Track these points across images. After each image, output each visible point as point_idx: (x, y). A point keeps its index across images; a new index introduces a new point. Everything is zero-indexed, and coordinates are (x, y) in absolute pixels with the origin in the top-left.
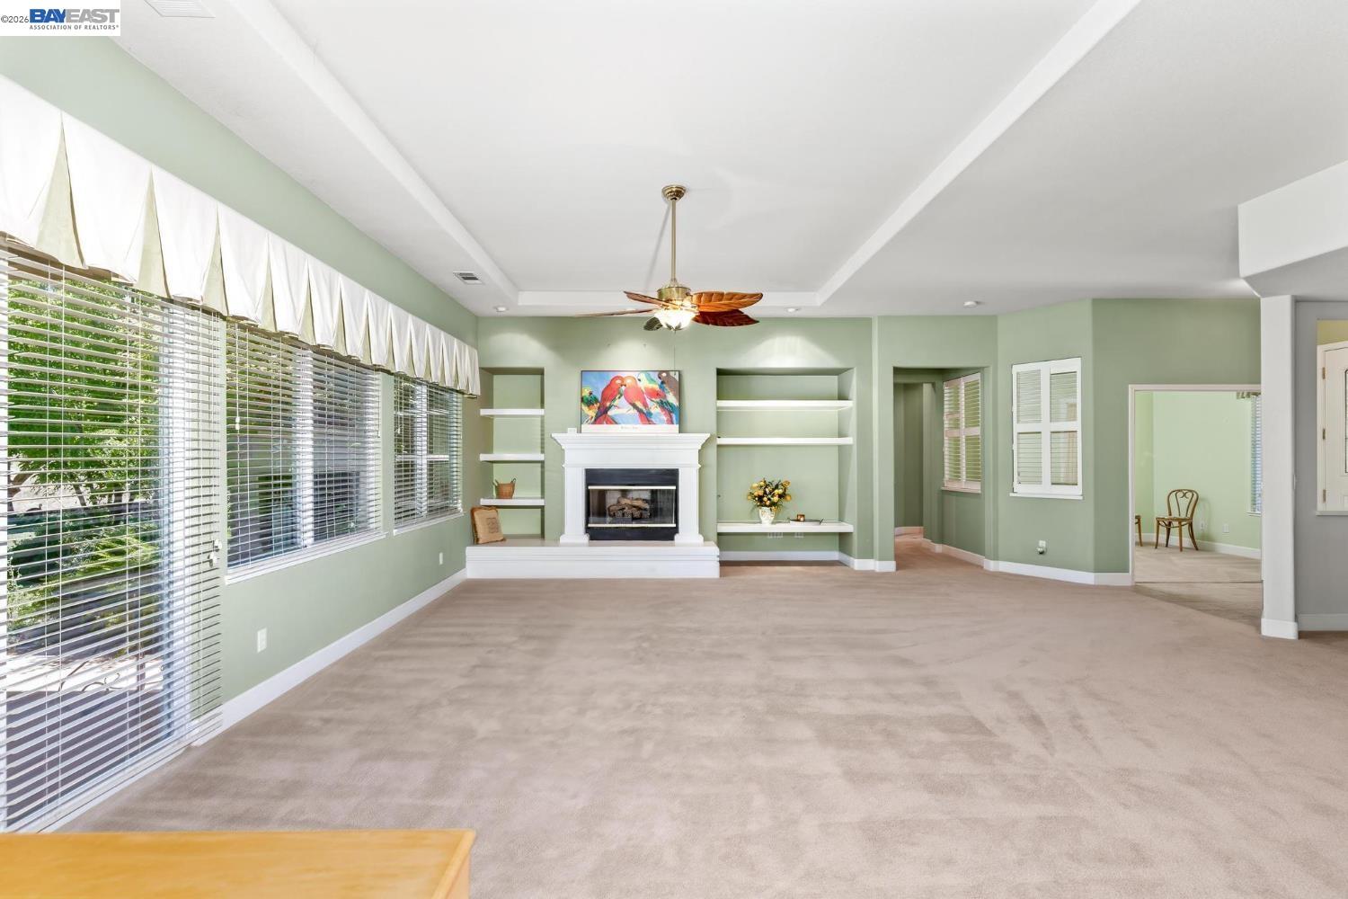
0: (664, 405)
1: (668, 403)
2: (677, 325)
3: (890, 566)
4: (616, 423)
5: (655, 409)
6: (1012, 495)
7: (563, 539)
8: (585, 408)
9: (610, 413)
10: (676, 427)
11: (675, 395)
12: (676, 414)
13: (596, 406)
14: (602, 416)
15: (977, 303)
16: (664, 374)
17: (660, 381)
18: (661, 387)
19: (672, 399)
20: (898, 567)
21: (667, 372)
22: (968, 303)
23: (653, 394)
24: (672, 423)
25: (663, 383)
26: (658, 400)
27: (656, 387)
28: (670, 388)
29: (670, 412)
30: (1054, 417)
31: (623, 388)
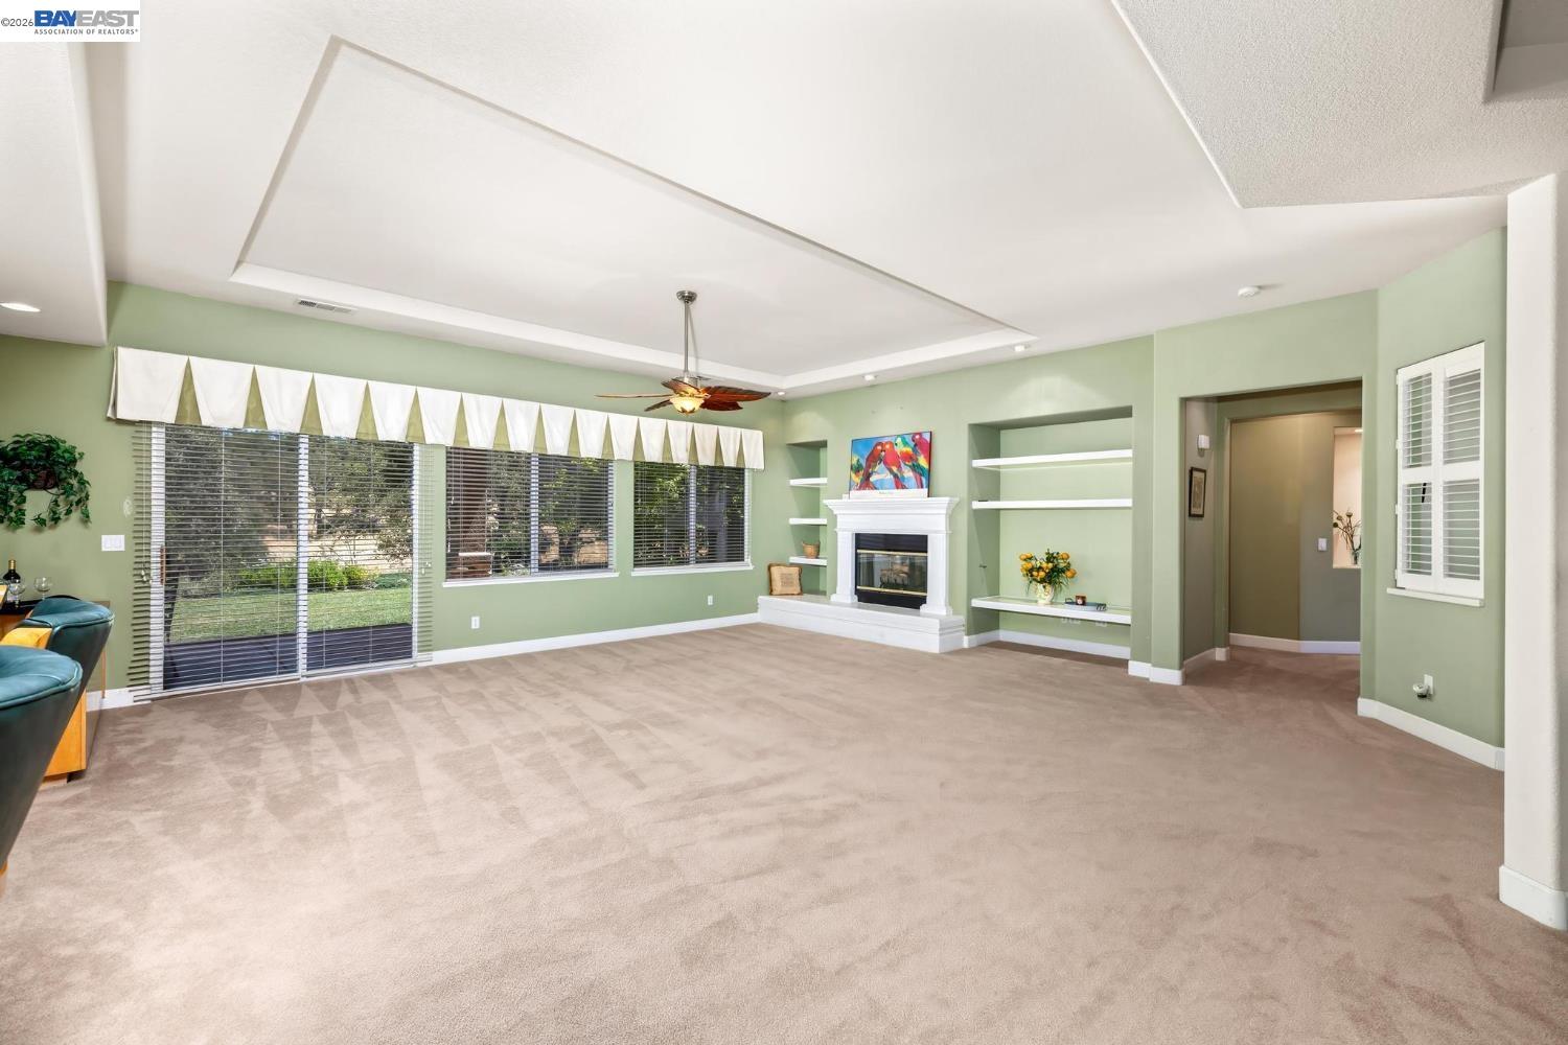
0: (916, 468)
1: (919, 466)
2: (691, 409)
3: (1172, 677)
4: (876, 488)
5: (908, 474)
6: (1390, 591)
7: (834, 598)
8: (853, 475)
9: (872, 479)
10: (926, 490)
11: (925, 457)
12: (925, 477)
13: (862, 472)
14: (866, 483)
15: (1260, 287)
16: (917, 437)
17: (912, 444)
18: (914, 450)
19: (923, 462)
20: (1188, 678)
21: (920, 434)
22: (1242, 291)
23: (908, 457)
24: (922, 487)
25: (916, 445)
26: (910, 464)
27: (909, 450)
28: (922, 450)
29: (921, 475)
30: (1450, 457)
31: (883, 453)
